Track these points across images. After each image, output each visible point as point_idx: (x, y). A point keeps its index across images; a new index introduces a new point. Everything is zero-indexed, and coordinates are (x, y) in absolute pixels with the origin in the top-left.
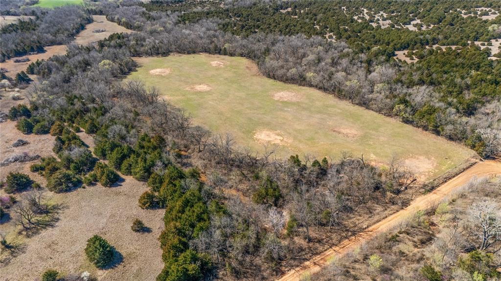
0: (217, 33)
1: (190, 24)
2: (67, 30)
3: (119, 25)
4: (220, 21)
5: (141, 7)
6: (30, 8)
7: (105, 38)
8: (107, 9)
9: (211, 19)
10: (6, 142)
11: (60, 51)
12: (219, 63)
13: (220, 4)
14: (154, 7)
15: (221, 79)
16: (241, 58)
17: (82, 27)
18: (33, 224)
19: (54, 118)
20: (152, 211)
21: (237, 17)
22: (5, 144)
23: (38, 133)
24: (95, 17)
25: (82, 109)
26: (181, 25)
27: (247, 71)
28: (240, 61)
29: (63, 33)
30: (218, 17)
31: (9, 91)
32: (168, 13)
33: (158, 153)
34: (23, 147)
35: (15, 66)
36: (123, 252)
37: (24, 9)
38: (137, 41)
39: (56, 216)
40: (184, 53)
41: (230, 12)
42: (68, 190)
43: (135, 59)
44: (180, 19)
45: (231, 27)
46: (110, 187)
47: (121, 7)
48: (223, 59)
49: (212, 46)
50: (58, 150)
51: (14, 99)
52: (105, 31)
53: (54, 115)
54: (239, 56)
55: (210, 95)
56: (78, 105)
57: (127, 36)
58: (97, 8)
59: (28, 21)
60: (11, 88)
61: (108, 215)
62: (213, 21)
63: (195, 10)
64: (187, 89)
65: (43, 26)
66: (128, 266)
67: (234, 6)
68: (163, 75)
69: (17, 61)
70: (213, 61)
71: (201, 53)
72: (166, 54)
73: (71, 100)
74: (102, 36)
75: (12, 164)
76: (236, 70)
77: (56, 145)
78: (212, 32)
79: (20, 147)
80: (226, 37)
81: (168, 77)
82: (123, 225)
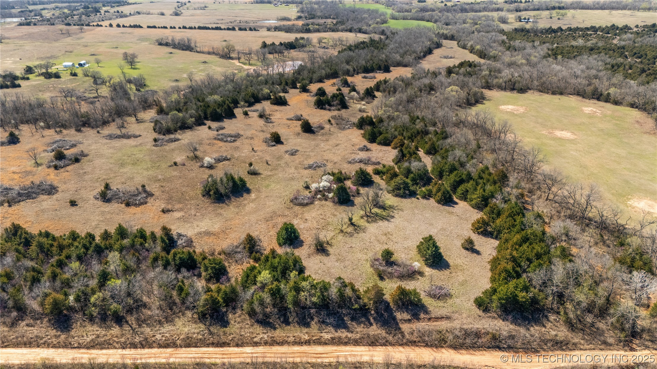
0: (601, 74)
1: (563, 60)
2: (414, 52)
3: (471, 52)
4: (609, 60)
5: (502, 35)
6: (380, 27)
7: (455, 65)
8: (461, 34)
9: (596, 56)
10: (353, 146)
11: (406, 72)
12: (594, 110)
13: (613, 39)
14: (518, 36)
15: (593, 129)
16: (631, 109)
17: (429, 52)
18: (373, 214)
19: (396, 133)
20: (483, 238)
21: (636, 58)
22: (352, 147)
23: (380, 144)
24: (445, 42)
25: (424, 130)
26: (550, 59)
27: (637, 126)
28: (627, 112)
29: (410, 55)
30: (606, 54)
31: (356, 103)
32: (535, 45)
33: (499, 187)
34: (366, 153)
35: (363, 82)
36: (451, 262)
37: (374, 28)
38: (490, 71)
39: (391, 213)
40: (548, 93)
41: (627, 51)
42: (404, 196)
43: (484, 91)
44: (550, 52)
45: (624, 69)
46: (443, 205)
47: (476, 33)
48: (603, 107)
49: (589, 89)
50: (398, 161)
51: (360, 110)
52: (454, 58)
53: (396, 130)
54: (627, 106)
55: (574, 144)
56: (419, 125)
57: (480, 65)
58: (449, 32)
59: (377, 39)
60: (358, 101)
61: (439, 227)
62: (598, 59)
63: (574, 43)
64: (544, 132)
65: (392, 46)
66: (454, 274)
67: (634, 42)
68: (515, 112)
69: (365, 77)
70: (588, 107)
71: (571, 96)
72: (522, 90)
73: (413, 120)
74: (450, 63)
75: (357, 164)
76: (618, 122)
77: (397, 156)
78: (594, 72)
79: (364, 152)
80: (614, 80)
81: (521, 116)
82: (453, 240)
